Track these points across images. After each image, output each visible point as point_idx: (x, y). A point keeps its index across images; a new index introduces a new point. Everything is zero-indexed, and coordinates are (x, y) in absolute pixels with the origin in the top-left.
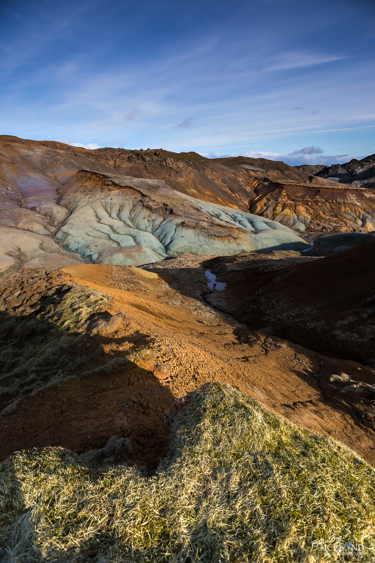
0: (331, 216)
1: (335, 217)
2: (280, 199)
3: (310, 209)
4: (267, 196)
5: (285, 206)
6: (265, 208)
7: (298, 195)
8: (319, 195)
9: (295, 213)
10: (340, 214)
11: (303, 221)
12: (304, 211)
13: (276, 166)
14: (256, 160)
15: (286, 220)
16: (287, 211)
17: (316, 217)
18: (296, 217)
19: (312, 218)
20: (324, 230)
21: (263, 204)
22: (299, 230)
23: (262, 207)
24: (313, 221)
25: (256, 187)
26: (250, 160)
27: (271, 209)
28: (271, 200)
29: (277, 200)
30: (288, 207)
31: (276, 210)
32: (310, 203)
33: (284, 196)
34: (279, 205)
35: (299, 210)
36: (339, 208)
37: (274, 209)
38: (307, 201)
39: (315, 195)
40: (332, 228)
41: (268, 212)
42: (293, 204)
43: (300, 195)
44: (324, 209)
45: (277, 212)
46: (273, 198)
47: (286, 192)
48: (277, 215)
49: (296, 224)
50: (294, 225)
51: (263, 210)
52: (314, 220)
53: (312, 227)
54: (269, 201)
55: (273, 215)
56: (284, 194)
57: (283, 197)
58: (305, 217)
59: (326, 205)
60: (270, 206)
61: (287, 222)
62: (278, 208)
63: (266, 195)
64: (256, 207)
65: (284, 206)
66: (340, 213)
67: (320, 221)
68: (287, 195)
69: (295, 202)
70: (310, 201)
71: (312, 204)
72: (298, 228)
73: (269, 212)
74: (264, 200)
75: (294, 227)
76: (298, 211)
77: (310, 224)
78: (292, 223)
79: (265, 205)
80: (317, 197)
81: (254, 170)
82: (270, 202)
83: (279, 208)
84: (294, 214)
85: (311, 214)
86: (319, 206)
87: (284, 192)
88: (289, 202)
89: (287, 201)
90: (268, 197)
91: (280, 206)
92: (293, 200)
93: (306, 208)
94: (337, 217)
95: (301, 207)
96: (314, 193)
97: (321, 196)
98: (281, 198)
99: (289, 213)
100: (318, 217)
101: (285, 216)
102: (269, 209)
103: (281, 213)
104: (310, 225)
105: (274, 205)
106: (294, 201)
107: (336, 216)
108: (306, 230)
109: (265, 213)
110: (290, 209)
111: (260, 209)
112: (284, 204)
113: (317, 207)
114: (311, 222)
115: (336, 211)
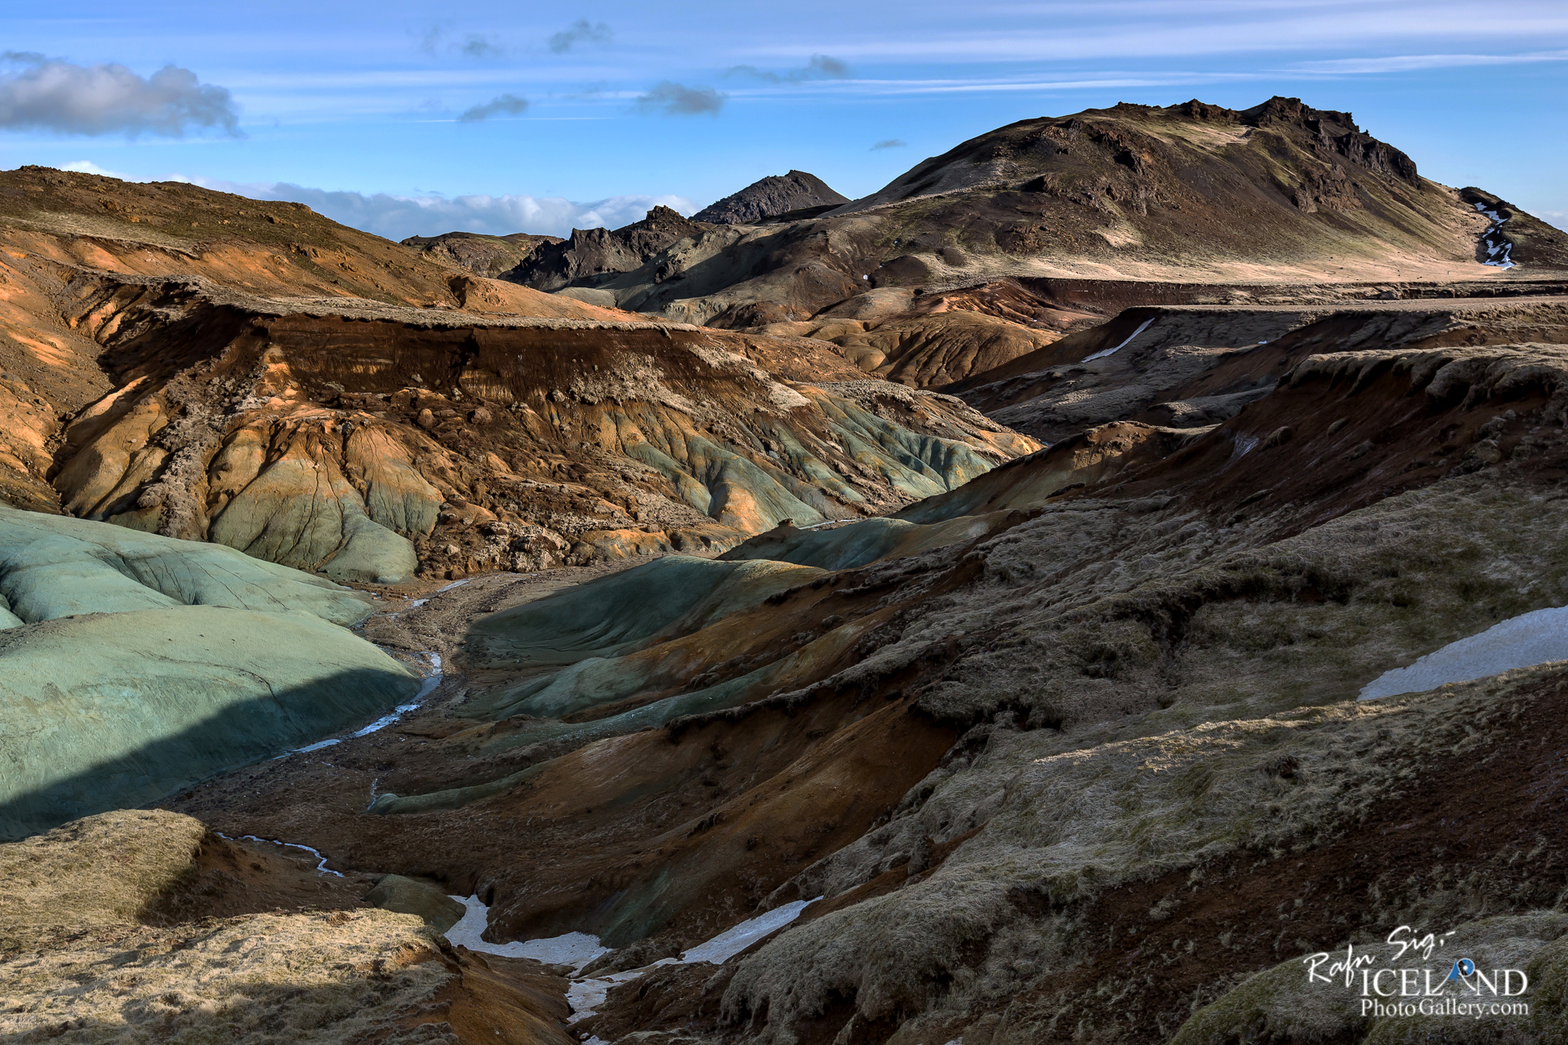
0: (553, 475)
1: (572, 479)
2: (250, 402)
3: (433, 445)
4: (171, 385)
5: (281, 437)
6: (157, 458)
7: (359, 369)
8: (475, 367)
9: (347, 474)
10: (598, 461)
11: (402, 522)
12: (395, 461)
13: (265, 225)
14: (138, 190)
15: (293, 527)
16: (294, 465)
17: (473, 489)
18: (352, 499)
19: (449, 499)
20: (522, 561)
21: (141, 439)
22: (375, 578)
23: (133, 456)
24: (455, 514)
25: (113, 337)
26: (100, 186)
27: (194, 461)
28: (194, 408)
29: (230, 410)
30: (298, 446)
31: (225, 468)
32: (427, 412)
33: (280, 382)
34: (243, 435)
35: (367, 457)
36: (591, 429)
37: (216, 465)
38: (414, 402)
39: (458, 368)
40: (559, 542)
41: (174, 485)
42: (328, 425)
43: (373, 370)
44: (510, 442)
45: (232, 479)
46: (205, 394)
47: (286, 359)
48: (231, 495)
49: (357, 543)
50: (341, 547)
51: (146, 473)
52: (460, 505)
53: (454, 549)
54: (184, 413)
55: (212, 499)
56: (273, 368)
57: (269, 387)
58: (408, 497)
59: (522, 418)
60: (186, 443)
61: (299, 535)
62: (235, 455)
63: (162, 380)
64: (96, 461)
65: (273, 438)
66: (597, 452)
67: (493, 508)
68: (297, 374)
69: (341, 413)
70: (428, 403)
71: (439, 419)
72: (366, 566)
73: (180, 482)
74: (152, 413)
75: (343, 563)
76: (360, 460)
77: (441, 530)
78: (335, 539)
79: (155, 441)
80: (466, 376)
81: (119, 243)
82: (186, 423)
83: (245, 456)
84: (344, 483)
85: (441, 472)
86: (481, 426)
87: (273, 360)
88: (309, 412)
89: (293, 408)
90: (176, 395)
91: (250, 443)
92: (334, 402)
93: (407, 441)
94: (582, 480)
95: (378, 436)
96: (447, 359)
97: (487, 368)
98: (259, 394)
99: (309, 482)
100: (482, 488)
101: (282, 501)
102: (180, 464)
103: (255, 487)
104: (439, 540)
105: (212, 439)
106: (339, 406)
107: (576, 473)
108: (418, 571)
109: (153, 494)
110: (313, 456)
111: (118, 470)
112: (277, 427)
113: (472, 434)
114: (443, 520)
115: (575, 443)
